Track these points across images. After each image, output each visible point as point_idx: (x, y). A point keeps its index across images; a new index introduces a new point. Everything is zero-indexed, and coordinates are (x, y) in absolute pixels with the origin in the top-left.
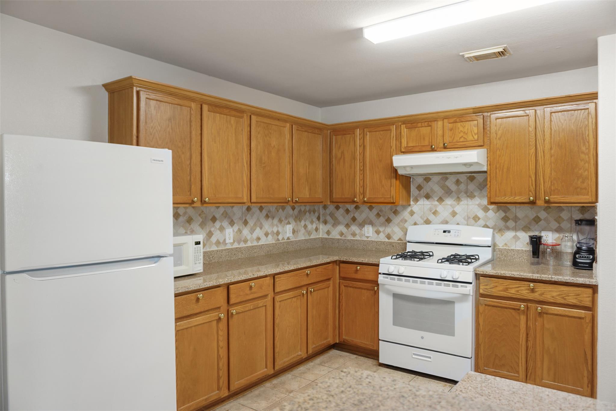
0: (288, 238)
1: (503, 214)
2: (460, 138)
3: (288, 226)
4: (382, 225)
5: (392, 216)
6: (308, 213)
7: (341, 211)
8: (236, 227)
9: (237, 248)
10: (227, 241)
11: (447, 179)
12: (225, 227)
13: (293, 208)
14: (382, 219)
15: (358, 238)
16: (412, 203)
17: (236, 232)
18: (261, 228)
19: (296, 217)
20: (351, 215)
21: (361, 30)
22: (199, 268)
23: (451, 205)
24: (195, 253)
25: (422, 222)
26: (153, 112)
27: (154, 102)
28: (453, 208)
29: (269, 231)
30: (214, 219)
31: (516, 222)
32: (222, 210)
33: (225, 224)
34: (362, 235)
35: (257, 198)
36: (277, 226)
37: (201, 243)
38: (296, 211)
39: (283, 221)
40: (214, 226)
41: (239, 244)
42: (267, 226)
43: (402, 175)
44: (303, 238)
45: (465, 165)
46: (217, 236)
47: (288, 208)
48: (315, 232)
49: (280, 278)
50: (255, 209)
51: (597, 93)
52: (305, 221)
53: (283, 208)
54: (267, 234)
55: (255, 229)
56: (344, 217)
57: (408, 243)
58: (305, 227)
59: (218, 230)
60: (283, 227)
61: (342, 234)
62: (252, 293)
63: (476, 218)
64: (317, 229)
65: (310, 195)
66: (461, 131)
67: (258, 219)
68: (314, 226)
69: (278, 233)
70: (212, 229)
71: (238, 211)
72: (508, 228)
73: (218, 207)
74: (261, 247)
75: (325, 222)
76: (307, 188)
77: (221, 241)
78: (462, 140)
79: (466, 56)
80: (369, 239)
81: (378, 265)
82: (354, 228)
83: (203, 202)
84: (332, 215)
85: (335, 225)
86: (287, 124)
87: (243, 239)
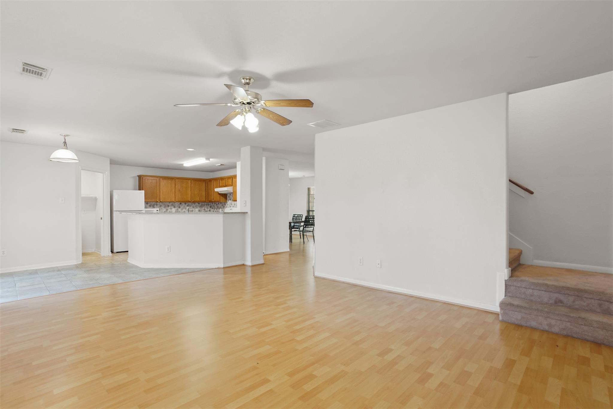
2: (228, 183)
3: (196, 209)
5: (224, 206)
6: (205, 206)
7: (216, 205)
8: (176, 208)
10: (173, 212)
13: (199, 204)
16: (228, 201)
18: (185, 209)
20: (217, 206)
26: (146, 181)
27: (147, 179)
30: (168, 206)
32: (171, 203)
33: (172, 207)
35: (178, 200)
36: (192, 209)
38: (200, 205)
43: (220, 194)
47: (197, 204)
48: (209, 211)
50: (183, 204)
51: (236, 175)
53: (195, 204)
54: (188, 211)
55: (183, 209)
58: (204, 209)
65: (200, 199)
67: (184, 207)
68: (209, 209)
69: (192, 211)
70: (168, 209)
71: (177, 204)
73: (170, 203)
75: (213, 208)
76: (198, 198)
77: (171, 212)
79: (216, 165)
82: (218, 209)
83: (160, 201)
84: (214, 206)
85: (214, 209)
86: (190, 180)
87: (178, 212)
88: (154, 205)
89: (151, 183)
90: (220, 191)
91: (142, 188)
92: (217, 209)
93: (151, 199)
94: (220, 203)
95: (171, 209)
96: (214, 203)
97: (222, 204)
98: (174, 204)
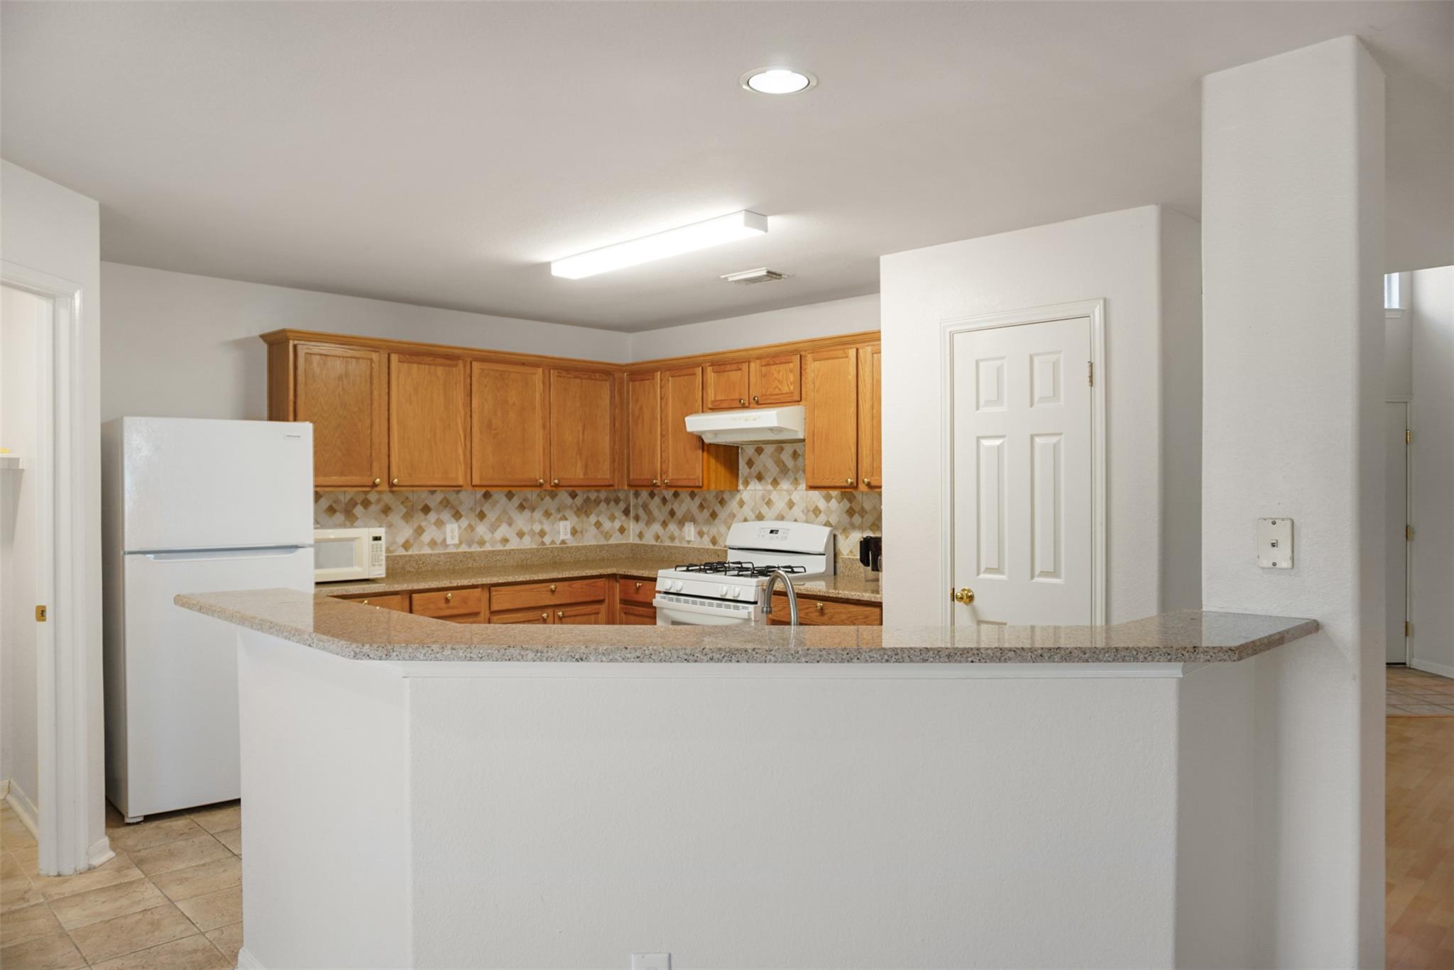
0: (563, 542)
1: (848, 505)
2: (775, 388)
3: (562, 524)
4: (707, 522)
5: (717, 508)
6: (603, 505)
7: (657, 500)
8: (464, 522)
9: (465, 552)
10: (449, 541)
11: (782, 449)
12: (445, 521)
13: (573, 495)
14: (706, 513)
15: (677, 543)
16: (741, 487)
17: (465, 529)
18: (510, 525)
19: (578, 509)
20: (668, 507)
21: (547, 265)
22: (380, 572)
23: (787, 491)
24: (373, 551)
25: (753, 517)
26: (317, 370)
27: (318, 357)
28: (790, 495)
29: (525, 530)
30: (426, 510)
31: (862, 517)
32: (439, 497)
33: (446, 515)
34: (682, 539)
35: (481, 479)
36: (541, 522)
37: (383, 538)
38: (579, 500)
39: (551, 514)
40: (425, 519)
41: (470, 546)
42: (521, 520)
43: (710, 444)
44: (593, 542)
45: (771, 429)
46: (430, 533)
47: (564, 496)
48: (618, 533)
49: (500, 591)
50: (499, 496)
51: (880, 332)
52: (598, 517)
53: (553, 496)
54: (521, 535)
55: (499, 526)
56: (660, 510)
57: (729, 551)
58: (598, 525)
59: (433, 525)
60: (553, 524)
61: (657, 538)
62: (449, 608)
63: (817, 511)
64: (622, 530)
65: (585, 474)
66: (776, 378)
67: (505, 511)
68: (617, 524)
69: (542, 534)
70: (423, 524)
71: (467, 499)
72: (853, 527)
73: (433, 492)
74: (509, 552)
75: (637, 519)
76: (579, 465)
77: (439, 541)
78: (777, 391)
79: (730, 279)
80: (690, 546)
81: (655, 580)
82: (672, 527)
83: (391, 485)
84: (645, 507)
85: (649, 523)
86: (540, 370)
87: (476, 540)
88: (352, 504)
89: (340, 378)
90: (716, 433)
91: (291, 408)
92: (664, 524)
93: (342, 474)
94: (684, 495)
96: (644, 494)
97: (697, 501)
98: (452, 497)
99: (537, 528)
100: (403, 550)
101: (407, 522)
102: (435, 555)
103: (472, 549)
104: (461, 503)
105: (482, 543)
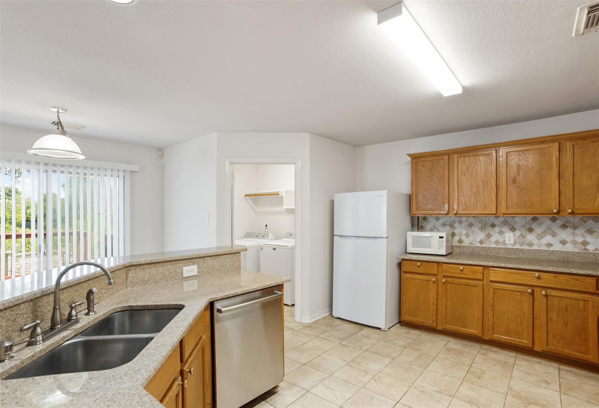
8: (518, 233)
9: (518, 249)
10: (507, 242)
12: (505, 232)
17: (519, 236)
18: (554, 236)
22: (441, 251)
24: (439, 243)
29: (568, 239)
30: (493, 226)
32: (501, 219)
33: (505, 229)
36: (582, 236)
37: (445, 237)
40: (492, 230)
41: (521, 245)
42: (564, 234)
46: (496, 237)
50: (544, 219)
54: (564, 242)
55: (545, 236)
59: (497, 233)
67: (549, 228)
69: (585, 243)
70: (491, 232)
71: (520, 220)
77: (501, 241)
87: (527, 243)
95: (501, 233)
98: (510, 220)
99: (579, 239)
100: (480, 244)
101: (482, 231)
102: (497, 248)
103: (524, 247)
104: (516, 223)
105: (531, 244)
